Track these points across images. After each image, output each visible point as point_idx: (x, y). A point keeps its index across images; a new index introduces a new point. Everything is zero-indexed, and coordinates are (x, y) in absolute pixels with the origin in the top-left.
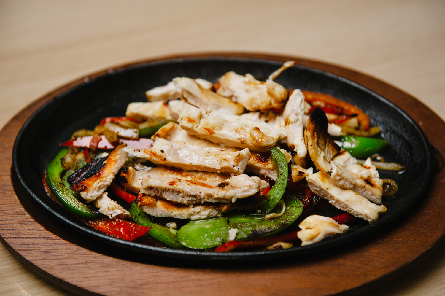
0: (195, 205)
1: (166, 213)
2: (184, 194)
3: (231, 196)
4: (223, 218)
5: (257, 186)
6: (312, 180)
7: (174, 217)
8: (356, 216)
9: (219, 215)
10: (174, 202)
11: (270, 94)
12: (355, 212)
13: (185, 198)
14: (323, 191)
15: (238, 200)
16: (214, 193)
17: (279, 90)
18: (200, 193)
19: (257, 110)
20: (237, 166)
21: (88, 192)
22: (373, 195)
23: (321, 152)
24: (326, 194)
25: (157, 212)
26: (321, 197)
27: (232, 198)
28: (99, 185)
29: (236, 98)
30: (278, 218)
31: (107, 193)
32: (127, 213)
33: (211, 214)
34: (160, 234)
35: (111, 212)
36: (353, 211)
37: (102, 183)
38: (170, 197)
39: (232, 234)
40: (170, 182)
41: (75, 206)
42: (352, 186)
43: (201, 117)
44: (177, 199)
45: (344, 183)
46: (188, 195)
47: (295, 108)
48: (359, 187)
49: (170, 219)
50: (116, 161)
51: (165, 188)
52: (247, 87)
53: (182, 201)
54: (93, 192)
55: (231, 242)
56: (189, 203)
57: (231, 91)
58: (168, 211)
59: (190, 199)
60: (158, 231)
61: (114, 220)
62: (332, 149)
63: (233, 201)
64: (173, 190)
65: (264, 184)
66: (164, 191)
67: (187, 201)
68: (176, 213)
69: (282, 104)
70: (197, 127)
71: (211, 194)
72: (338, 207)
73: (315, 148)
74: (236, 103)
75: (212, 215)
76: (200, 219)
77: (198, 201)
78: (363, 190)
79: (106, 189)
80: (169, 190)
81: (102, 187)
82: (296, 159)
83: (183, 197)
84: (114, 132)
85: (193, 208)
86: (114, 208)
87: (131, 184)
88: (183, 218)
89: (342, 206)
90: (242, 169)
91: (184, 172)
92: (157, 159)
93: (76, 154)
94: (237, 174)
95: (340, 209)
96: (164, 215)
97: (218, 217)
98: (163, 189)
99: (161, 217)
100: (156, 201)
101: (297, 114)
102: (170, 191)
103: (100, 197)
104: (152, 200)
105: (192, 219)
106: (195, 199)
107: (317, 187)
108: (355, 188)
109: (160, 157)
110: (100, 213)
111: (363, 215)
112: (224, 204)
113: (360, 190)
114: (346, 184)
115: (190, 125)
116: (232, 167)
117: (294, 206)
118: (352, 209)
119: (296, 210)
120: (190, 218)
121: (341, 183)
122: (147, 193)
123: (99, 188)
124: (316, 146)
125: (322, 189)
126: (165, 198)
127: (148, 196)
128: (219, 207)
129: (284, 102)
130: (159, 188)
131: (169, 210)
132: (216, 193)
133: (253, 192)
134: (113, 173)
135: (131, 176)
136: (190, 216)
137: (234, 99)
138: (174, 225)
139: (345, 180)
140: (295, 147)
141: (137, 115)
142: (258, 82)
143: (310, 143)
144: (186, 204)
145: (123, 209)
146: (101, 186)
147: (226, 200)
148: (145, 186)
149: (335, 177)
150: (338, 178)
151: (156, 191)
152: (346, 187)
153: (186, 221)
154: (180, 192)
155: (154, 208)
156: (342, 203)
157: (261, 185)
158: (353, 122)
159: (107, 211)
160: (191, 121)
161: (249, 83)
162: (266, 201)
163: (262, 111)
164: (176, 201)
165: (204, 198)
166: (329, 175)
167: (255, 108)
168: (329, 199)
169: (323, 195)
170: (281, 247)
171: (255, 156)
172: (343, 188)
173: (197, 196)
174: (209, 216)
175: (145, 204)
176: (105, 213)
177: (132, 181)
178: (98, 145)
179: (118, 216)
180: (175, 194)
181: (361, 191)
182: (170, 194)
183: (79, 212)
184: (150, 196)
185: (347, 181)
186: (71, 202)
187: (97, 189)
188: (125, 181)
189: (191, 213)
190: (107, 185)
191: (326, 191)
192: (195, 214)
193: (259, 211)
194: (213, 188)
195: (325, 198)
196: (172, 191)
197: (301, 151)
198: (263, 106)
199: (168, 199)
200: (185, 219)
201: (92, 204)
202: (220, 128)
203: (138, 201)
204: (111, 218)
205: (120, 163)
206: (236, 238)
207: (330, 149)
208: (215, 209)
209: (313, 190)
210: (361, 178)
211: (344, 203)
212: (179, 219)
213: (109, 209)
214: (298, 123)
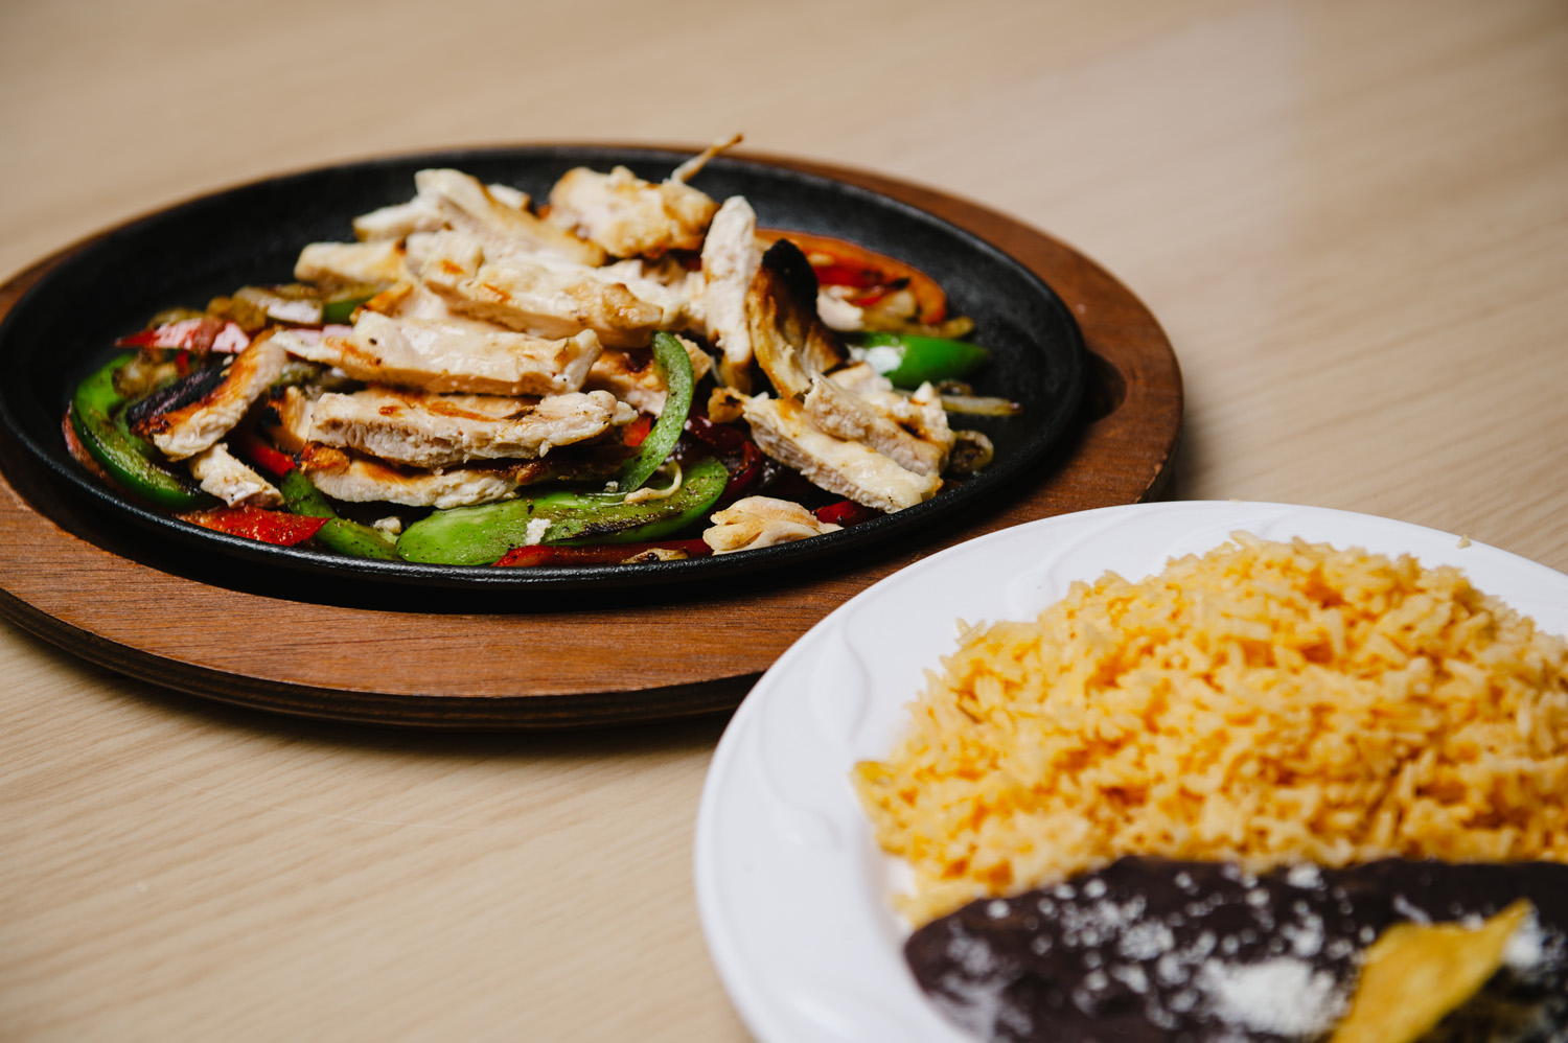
0: (449, 469)
1: (375, 491)
2: (419, 436)
3: (536, 438)
4: (520, 501)
5: (606, 413)
6: (756, 414)
7: (394, 501)
8: (866, 505)
9: (510, 495)
10: (393, 460)
11: (669, 211)
12: (864, 492)
13: (422, 447)
14: (784, 445)
15: (555, 450)
16: (495, 432)
17: (693, 202)
18: (461, 434)
19: (637, 255)
20: (562, 372)
21: (173, 435)
22: (916, 458)
23: (784, 348)
24: (793, 451)
25: (350, 489)
26: (783, 465)
27: (539, 443)
28: (204, 422)
29: (588, 229)
30: (659, 501)
31: (225, 446)
32: (272, 491)
33: (488, 492)
34: (353, 540)
35: (232, 489)
36: (858, 492)
37: (212, 418)
38: (381, 447)
39: (535, 531)
40: (383, 408)
41: (139, 475)
42: (861, 432)
43: (480, 261)
44: (402, 453)
45: (839, 424)
46: (427, 441)
47: (729, 242)
48: (878, 436)
49: (383, 508)
50: (254, 370)
51: (371, 423)
52: (615, 198)
53: (413, 457)
54: (188, 437)
55: (530, 549)
56: (431, 462)
57: (577, 212)
58: (378, 485)
59: (435, 450)
60: (351, 534)
61: (238, 508)
62: (822, 351)
63: (543, 450)
64: (391, 428)
65: (625, 412)
66: (368, 431)
67: (426, 455)
68: (400, 491)
69: (699, 237)
70: (469, 285)
71: (486, 434)
72: (823, 484)
73: (766, 333)
74: (585, 240)
75: (492, 494)
76: (460, 506)
77: (455, 457)
78: (891, 444)
79: (223, 435)
80: (380, 427)
81: (212, 427)
82: (726, 372)
83: (417, 446)
84: (255, 309)
85: (443, 477)
86: (240, 479)
87: (292, 430)
88: (417, 505)
89: (832, 480)
90: (575, 383)
91: (431, 398)
92: (359, 361)
93: (157, 365)
94: (560, 391)
95: (828, 492)
96: (368, 497)
97: (507, 500)
98: (364, 425)
99: (360, 503)
100: (351, 462)
101: (732, 258)
102: (383, 429)
103: (207, 453)
104: (336, 457)
105: (440, 507)
106: (447, 451)
107: (769, 433)
108: (867, 436)
109: (367, 356)
110: (203, 491)
111: (881, 499)
112: (523, 462)
113: (883, 445)
114: (845, 425)
115: (447, 280)
116: (548, 375)
117: (707, 476)
118: (857, 488)
119: (710, 482)
120: (435, 504)
121: (831, 421)
122: (325, 438)
123: (204, 431)
124: (772, 331)
125: (782, 438)
126: (371, 453)
127: (328, 447)
128: (509, 471)
129: (703, 230)
130: (356, 422)
131: (381, 482)
132: (499, 432)
133: (593, 428)
134: (246, 398)
135: (292, 411)
136: (436, 499)
137: (581, 233)
138: (393, 523)
139: (842, 413)
140: (722, 336)
141: (324, 274)
142: (641, 184)
143: (756, 321)
144: (424, 465)
145: (262, 480)
146: (208, 425)
147: (526, 449)
148: (321, 419)
149: (814, 404)
150: (822, 408)
151: (349, 433)
152: (845, 434)
153: (426, 512)
154: (410, 431)
155: (342, 479)
156: (831, 471)
157: (616, 414)
158: (903, 302)
159: (222, 485)
160: (451, 268)
161: (620, 188)
162: (632, 460)
163: (648, 255)
164: (400, 457)
165: (470, 447)
166: (798, 402)
167: (629, 249)
168: (801, 465)
169: (786, 457)
170: (653, 559)
171: (618, 357)
172: (838, 437)
173: (452, 442)
174: (484, 497)
175: (319, 467)
176: (215, 491)
177: (294, 422)
178: (213, 341)
179: (250, 500)
180: (395, 438)
181: (886, 446)
182: (385, 438)
183: (150, 489)
184: (334, 448)
185: (847, 417)
186: (129, 464)
187: (198, 430)
188: (276, 420)
189: (437, 489)
190: (226, 426)
191: (792, 443)
192: (448, 491)
193: (613, 484)
194: (494, 420)
195: (794, 464)
196: (388, 429)
197: (737, 348)
198: (649, 242)
199: (380, 453)
200: (421, 508)
201: (184, 469)
202: (528, 287)
203: (303, 460)
204: (230, 503)
205: (265, 375)
206: (543, 539)
207: (817, 350)
208: (498, 476)
209: (763, 447)
210: (890, 416)
211: (836, 471)
212: (407, 506)
213: (226, 480)
214: (734, 280)
